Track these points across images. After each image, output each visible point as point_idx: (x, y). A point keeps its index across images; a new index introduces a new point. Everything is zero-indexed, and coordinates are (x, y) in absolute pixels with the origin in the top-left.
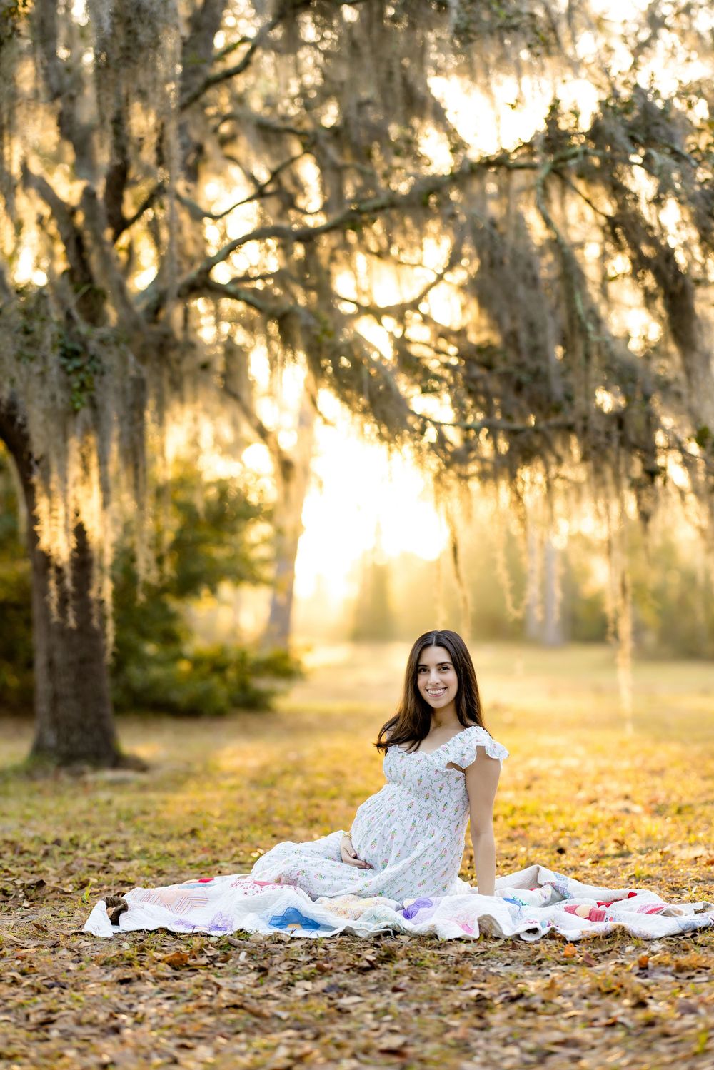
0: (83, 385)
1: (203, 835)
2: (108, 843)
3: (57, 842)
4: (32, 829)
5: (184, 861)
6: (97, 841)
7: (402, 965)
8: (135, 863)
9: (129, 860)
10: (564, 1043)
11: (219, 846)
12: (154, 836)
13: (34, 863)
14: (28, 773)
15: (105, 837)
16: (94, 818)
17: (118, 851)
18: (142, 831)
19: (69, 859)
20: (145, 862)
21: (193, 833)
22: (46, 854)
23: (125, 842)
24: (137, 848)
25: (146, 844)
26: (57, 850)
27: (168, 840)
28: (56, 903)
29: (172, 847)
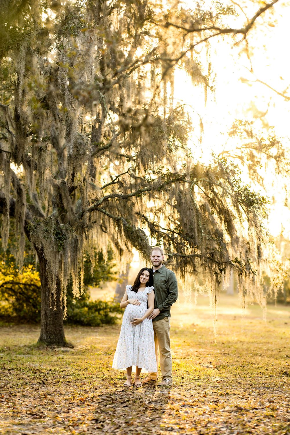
0: (61, 244)
1: (89, 369)
2: (64, 371)
3: (50, 370)
4: (43, 366)
5: (84, 377)
6: (61, 370)
7: (131, 402)
8: (71, 377)
9: (70, 376)
10: (158, 417)
11: (93, 373)
12: (76, 369)
13: (45, 376)
14: (38, 347)
15: (63, 369)
16: (59, 363)
17: (67, 373)
18: (73, 368)
19: (54, 375)
20: (74, 376)
21: (87, 369)
22: (48, 373)
23: (68, 371)
24: (71, 373)
25: (74, 371)
26: (50, 372)
27: (80, 371)
28: (52, 386)
29: (81, 373)
